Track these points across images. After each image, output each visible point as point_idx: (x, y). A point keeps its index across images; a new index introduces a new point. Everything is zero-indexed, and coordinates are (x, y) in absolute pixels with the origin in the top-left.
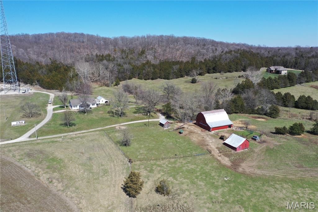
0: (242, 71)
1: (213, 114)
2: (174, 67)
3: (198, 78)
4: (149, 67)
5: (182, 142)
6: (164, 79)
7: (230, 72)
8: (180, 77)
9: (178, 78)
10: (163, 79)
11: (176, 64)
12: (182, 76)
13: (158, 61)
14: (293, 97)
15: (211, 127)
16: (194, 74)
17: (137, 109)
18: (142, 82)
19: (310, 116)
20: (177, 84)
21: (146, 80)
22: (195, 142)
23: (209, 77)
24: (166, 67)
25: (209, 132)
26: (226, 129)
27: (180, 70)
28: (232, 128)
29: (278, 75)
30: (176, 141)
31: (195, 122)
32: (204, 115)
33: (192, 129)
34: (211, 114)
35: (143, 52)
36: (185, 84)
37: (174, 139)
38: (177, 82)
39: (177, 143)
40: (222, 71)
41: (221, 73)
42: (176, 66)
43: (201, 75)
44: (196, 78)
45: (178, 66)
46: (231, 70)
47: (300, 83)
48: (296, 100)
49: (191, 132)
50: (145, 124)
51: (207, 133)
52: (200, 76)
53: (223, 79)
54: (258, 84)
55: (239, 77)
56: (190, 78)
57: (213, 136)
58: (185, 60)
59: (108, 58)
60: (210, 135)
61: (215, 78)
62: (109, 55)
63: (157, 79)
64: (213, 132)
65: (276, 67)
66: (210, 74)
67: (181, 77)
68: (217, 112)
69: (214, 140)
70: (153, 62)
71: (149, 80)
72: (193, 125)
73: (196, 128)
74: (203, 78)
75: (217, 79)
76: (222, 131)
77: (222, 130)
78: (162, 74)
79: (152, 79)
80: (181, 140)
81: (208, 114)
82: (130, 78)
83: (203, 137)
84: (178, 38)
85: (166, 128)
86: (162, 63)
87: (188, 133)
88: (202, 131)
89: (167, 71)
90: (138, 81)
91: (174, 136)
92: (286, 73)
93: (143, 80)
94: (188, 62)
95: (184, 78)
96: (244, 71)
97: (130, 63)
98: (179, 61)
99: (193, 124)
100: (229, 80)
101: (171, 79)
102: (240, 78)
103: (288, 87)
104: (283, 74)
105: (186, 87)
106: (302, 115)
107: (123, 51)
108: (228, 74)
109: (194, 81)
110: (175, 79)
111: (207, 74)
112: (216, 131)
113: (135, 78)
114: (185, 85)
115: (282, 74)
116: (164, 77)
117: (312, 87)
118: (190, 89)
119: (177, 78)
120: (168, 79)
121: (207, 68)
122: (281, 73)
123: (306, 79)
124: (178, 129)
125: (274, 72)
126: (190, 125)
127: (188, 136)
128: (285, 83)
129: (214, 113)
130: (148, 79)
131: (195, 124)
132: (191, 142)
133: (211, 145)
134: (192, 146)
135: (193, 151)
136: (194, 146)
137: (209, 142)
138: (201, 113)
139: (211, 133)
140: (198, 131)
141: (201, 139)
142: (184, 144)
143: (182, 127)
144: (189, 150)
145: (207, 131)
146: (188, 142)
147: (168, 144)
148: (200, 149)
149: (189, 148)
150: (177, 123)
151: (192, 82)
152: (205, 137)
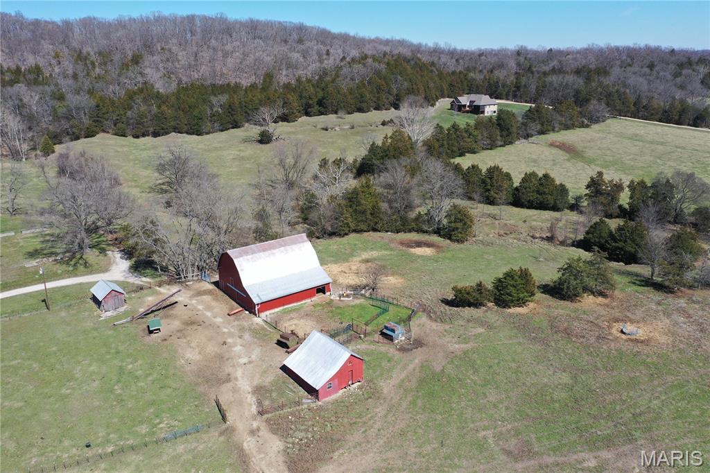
0: (393, 109)
1: (267, 253)
2: (214, 100)
3: (281, 129)
4: (145, 100)
5: (139, 373)
6: (188, 133)
7: (360, 110)
8: (231, 126)
9: (227, 129)
10: (184, 135)
11: (222, 93)
12: (236, 125)
13: (174, 86)
14: (508, 176)
15: (256, 300)
16: (264, 120)
18: (124, 143)
19: (551, 229)
20: (220, 147)
21: (137, 137)
22: (188, 368)
23: (308, 124)
24: (192, 99)
25: (252, 315)
26: (308, 301)
27: (230, 109)
28: (328, 294)
29: (476, 116)
31: (216, 278)
32: (236, 261)
33: (200, 307)
34: (261, 254)
35: (136, 60)
36: (242, 147)
37: (117, 362)
38: (219, 142)
39: (119, 382)
40: (341, 108)
41: (339, 115)
42: (220, 97)
43: (288, 122)
44: (271, 130)
45: (224, 98)
46: (364, 105)
47: (527, 136)
48: (515, 185)
49: (192, 323)
51: (246, 324)
52: (285, 123)
53: (344, 129)
54: (426, 143)
55: (384, 124)
56: (254, 131)
57: (258, 333)
58: (245, 82)
59: (35, 77)
60: (250, 329)
61: (323, 129)
62: (37, 70)
63: (167, 133)
64: (263, 315)
65: (473, 97)
66: (311, 116)
67: (233, 128)
68: (281, 246)
69: (256, 354)
70: (160, 86)
71: (147, 138)
72: (209, 292)
73: (214, 303)
74: (293, 130)
75: (327, 130)
76: (295, 310)
77: (295, 304)
78: (183, 121)
79: (156, 135)
81: (249, 257)
82: (90, 134)
83: (225, 343)
84: (236, 22)
85: (109, 314)
86: (183, 90)
87: (182, 327)
88: (229, 315)
89: (196, 113)
90: (112, 142)
91: (121, 348)
92: (495, 112)
93: (130, 139)
94: (253, 86)
95: (242, 131)
96: (396, 108)
97: (91, 92)
98: (229, 85)
99: (212, 287)
100: (357, 133)
101: (207, 133)
102: (385, 127)
103: (499, 148)
104: (489, 114)
105: (242, 154)
106: (531, 227)
107: (80, 57)
108: (357, 117)
109: (265, 139)
110: (218, 133)
111: (304, 118)
112: (277, 310)
113: (104, 131)
114: (240, 150)
115: (486, 114)
116: (186, 128)
117: (552, 145)
118: (252, 160)
119: (222, 131)
120: (199, 134)
121: (304, 101)
122: (483, 112)
123: (539, 127)
124: (152, 312)
125: (468, 109)
126: (200, 293)
127: (173, 340)
128: (490, 138)
129: (273, 251)
130: (144, 135)
131: (216, 288)
132: (175, 368)
133: (240, 378)
134: (169, 391)
135: (164, 415)
136: (175, 389)
137: (238, 363)
138: (227, 253)
139: (258, 320)
140: (215, 317)
141: (216, 349)
142: (143, 384)
143: (168, 303)
144: (152, 410)
145: (247, 312)
146: (163, 372)
147: (84, 388)
148: (192, 400)
149: (153, 403)
150: (160, 287)
151: (261, 142)
152: (230, 340)
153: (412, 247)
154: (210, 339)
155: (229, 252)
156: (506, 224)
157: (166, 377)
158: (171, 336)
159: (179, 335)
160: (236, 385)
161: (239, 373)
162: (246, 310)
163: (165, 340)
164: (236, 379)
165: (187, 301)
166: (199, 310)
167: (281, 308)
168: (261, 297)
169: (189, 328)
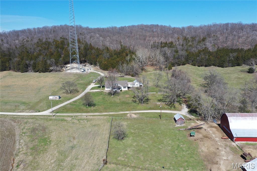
1: (243, 118)
2: (231, 55)
4: (204, 54)
5: (184, 149)
6: (218, 66)
8: (236, 65)
9: (234, 66)
10: (217, 67)
11: (235, 52)
12: (239, 65)
13: (216, 49)
15: (234, 136)
16: (252, 63)
17: (165, 96)
18: (194, 68)
20: (230, 73)
21: (199, 66)
22: (202, 153)
24: (222, 54)
25: (232, 141)
27: (237, 58)
30: (179, 146)
31: (219, 122)
32: (229, 118)
34: (240, 118)
35: (204, 40)
36: (240, 73)
37: (177, 143)
38: (230, 71)
39: (177, 150)
42: (234, 54)
44: (254, 68)
45: (235, 54)
49: (207, 137)
50: (160, 116)
51: (228, 144)
56: (247, 68)
57: (233, 150)
58: (246, 48)
59: (171, 45)
60: (230, 147)
62: (172, 43)
63: (210, 66)
64: (237, 142)
67: (237, 66)
68: (250, 116)
69: (231, 157)
70: (211, 49)
71: (203, 67)
72: (215, 127)
73: (217, 132)
76: (252, 145)
77: (253, 142)
78: (217, 62)
79: (206, 66)
80: (185, 145)
81: (235, 118)
82: (184, 64)
83: (218, 149)
84: (246, 25)
85: (178, 125)
86: (219, 50)
87: (202, 137)
88: (222, 138)
89: (223, 59)
90: (190, 67)
91: (180, 138)
93: (197, 67)
94: (249, 50)
95: (241, 67)
97: (186, 50)
98: (238, 49)
99: (217, 126)
101: (226, 67)
105: (239, 76)
107: (185, 39)
109: (251, 71)
110: (230, 67)
112: (243, 142)
113: (188, 64)
114: (238, 75)
116: (218, 64)
118: (243, 79)
119: (232, 66)
120: (222, 67)
124: (193, 129)
126: (212, 127)
127: (198, 141)
129: (246, 117)
130: (201, 66)
131: (218, 126)
132: (197, 151)
133: (222, 165)
134: (193, 159)
135: (190, 167)
136: (196, 159)
137: (222, 158)
138: (225, 114)
139: (234, 144)
140: (216, 137)
141: (214, 150)
142: (184, 153)
143: (199, 127)
144: (186, 164)
146: (193, 152)
147: (166, 148)
148: (201, 166)
149: (187, 161)
150: (197, 120)
151: (249, 72)
152: (220, 148)
154: (213, 145)
155: (226, 114)
157: (193, 154)
158: (198, 139)
159: (201, 140)
160: (220, 167)
161: (222, 162)
162: (230, 139)
163: (195, 140)
164: (220, 164)
165: (206, 128)
166: (210, 133)
167: (246, 142)
168: (237, 135)
169: (205, 138)
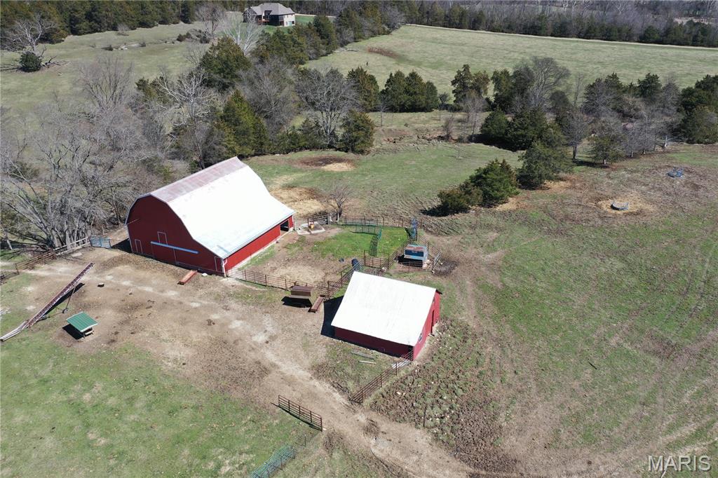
0: (182, 23)
3: (44, 52)
7: (144, 24)
23: (82, 44)
25: (216, 278)
26: (274, 243)
28: (291, 229)
29: (276, 27)
31: (123, 237)
33: (126, 283)
40: (120, 22)
41: (120, 31)
43: (52, 42)
44: (37, 53)
46: (148, 18)
47: (344, 44)
48: (380, 90)
49: (135, 307)
52: (48, 45)
53: (133, 48)
54: (254, 53)
55: (180, 39)
57: (249, 299)
60: (230, 295)
61: (106, 49)
64: (232, 272)
65: (268, 6)
66: (80, 34)
69: (269, 324)
72: (118, 261)
73: (142, 274)
74: (63, 52)
75: (111, 49)
77: (262, 251)
88: (181, 283)
92: (293, 22)
96: (186, 22)
99: (119, 253)
100: (152, 52)
102: (183, 43)
104: (288, 25)
105: (5, 86)
108: (141, 32)
109: (30, 65)
111: (71, 38)
115: (285, 25)
117: (371, 51)
118: (26, 93)
121: (68, 14)
122: (282, 23)
124: (53, 306)
125: (263, 20)
131: (124, 253)
132: (166, 376)
133: (280, 364)
134: (188, 413)
135: (213, 452)
136: (196, 408)
137: (255, 343)
138: (151, 197)
139: (233, 278)
140: (162, 291)
141: (204, 334)
142: (132, 417)
144: (187, 452)
145: (205, 274)
146: (153, 389)
148: (239, 415)
149: (178, 441)
150: (33, 268)
151: (26, 69)
152: (214, 317)
153: (321, 165)
154: (184, 322)
155: (154, 194)
156: (391, 130)
157: (166, 395)
158: (116, 333)
159: (128, 328)
160: (282, 373)
161: (270, 356)
162: (203, 273)
163: (113, 341)
164: (274, 365)
165: (98, 279)
166: (127, 288)
167: (249, 259)
169: (137, 314)
